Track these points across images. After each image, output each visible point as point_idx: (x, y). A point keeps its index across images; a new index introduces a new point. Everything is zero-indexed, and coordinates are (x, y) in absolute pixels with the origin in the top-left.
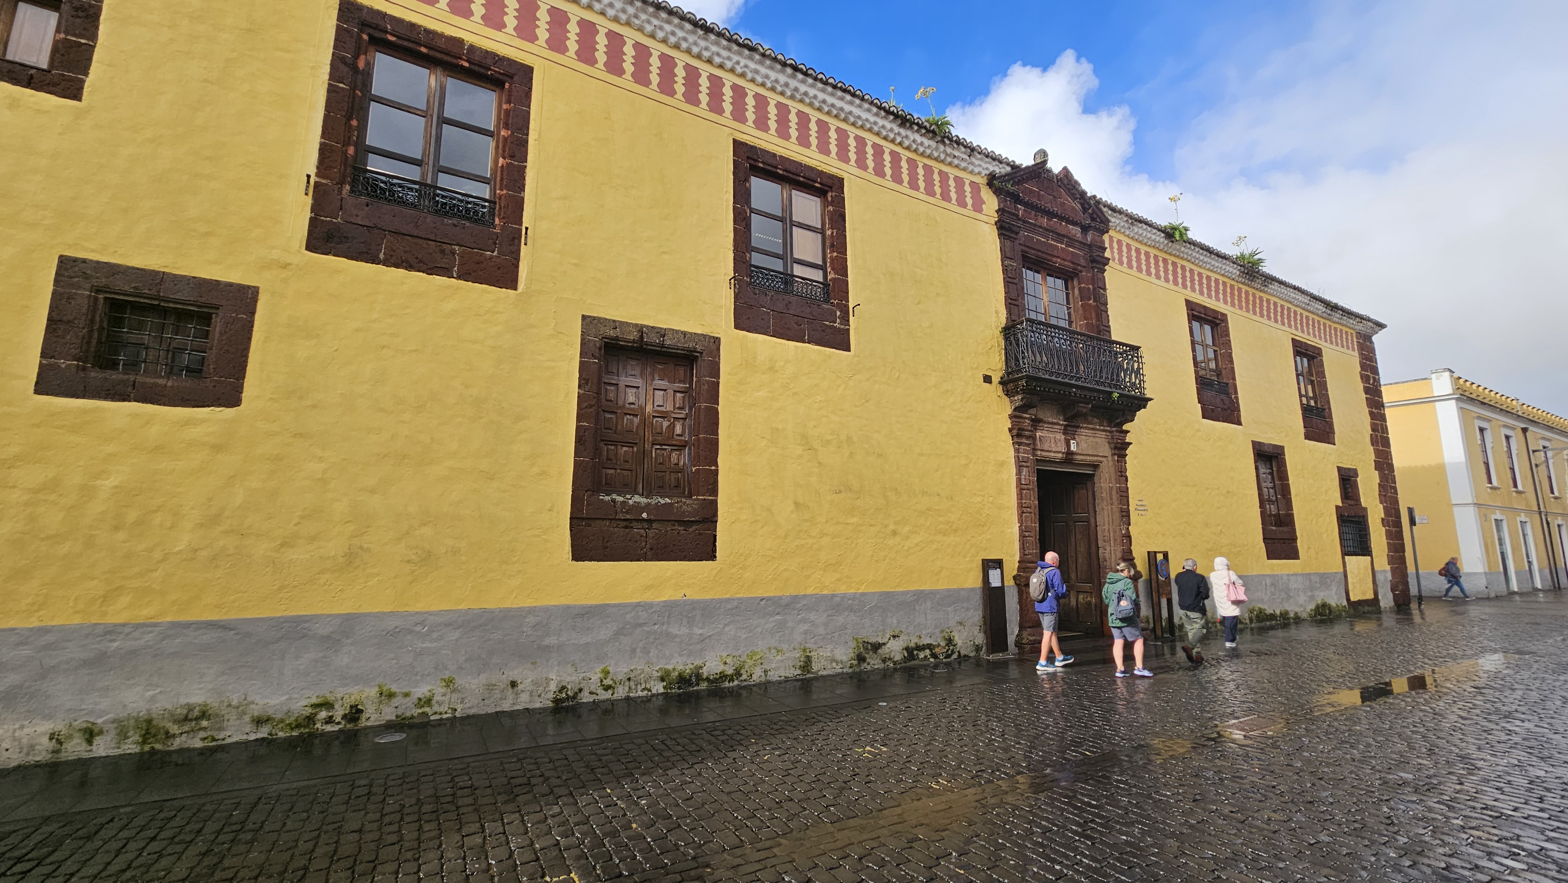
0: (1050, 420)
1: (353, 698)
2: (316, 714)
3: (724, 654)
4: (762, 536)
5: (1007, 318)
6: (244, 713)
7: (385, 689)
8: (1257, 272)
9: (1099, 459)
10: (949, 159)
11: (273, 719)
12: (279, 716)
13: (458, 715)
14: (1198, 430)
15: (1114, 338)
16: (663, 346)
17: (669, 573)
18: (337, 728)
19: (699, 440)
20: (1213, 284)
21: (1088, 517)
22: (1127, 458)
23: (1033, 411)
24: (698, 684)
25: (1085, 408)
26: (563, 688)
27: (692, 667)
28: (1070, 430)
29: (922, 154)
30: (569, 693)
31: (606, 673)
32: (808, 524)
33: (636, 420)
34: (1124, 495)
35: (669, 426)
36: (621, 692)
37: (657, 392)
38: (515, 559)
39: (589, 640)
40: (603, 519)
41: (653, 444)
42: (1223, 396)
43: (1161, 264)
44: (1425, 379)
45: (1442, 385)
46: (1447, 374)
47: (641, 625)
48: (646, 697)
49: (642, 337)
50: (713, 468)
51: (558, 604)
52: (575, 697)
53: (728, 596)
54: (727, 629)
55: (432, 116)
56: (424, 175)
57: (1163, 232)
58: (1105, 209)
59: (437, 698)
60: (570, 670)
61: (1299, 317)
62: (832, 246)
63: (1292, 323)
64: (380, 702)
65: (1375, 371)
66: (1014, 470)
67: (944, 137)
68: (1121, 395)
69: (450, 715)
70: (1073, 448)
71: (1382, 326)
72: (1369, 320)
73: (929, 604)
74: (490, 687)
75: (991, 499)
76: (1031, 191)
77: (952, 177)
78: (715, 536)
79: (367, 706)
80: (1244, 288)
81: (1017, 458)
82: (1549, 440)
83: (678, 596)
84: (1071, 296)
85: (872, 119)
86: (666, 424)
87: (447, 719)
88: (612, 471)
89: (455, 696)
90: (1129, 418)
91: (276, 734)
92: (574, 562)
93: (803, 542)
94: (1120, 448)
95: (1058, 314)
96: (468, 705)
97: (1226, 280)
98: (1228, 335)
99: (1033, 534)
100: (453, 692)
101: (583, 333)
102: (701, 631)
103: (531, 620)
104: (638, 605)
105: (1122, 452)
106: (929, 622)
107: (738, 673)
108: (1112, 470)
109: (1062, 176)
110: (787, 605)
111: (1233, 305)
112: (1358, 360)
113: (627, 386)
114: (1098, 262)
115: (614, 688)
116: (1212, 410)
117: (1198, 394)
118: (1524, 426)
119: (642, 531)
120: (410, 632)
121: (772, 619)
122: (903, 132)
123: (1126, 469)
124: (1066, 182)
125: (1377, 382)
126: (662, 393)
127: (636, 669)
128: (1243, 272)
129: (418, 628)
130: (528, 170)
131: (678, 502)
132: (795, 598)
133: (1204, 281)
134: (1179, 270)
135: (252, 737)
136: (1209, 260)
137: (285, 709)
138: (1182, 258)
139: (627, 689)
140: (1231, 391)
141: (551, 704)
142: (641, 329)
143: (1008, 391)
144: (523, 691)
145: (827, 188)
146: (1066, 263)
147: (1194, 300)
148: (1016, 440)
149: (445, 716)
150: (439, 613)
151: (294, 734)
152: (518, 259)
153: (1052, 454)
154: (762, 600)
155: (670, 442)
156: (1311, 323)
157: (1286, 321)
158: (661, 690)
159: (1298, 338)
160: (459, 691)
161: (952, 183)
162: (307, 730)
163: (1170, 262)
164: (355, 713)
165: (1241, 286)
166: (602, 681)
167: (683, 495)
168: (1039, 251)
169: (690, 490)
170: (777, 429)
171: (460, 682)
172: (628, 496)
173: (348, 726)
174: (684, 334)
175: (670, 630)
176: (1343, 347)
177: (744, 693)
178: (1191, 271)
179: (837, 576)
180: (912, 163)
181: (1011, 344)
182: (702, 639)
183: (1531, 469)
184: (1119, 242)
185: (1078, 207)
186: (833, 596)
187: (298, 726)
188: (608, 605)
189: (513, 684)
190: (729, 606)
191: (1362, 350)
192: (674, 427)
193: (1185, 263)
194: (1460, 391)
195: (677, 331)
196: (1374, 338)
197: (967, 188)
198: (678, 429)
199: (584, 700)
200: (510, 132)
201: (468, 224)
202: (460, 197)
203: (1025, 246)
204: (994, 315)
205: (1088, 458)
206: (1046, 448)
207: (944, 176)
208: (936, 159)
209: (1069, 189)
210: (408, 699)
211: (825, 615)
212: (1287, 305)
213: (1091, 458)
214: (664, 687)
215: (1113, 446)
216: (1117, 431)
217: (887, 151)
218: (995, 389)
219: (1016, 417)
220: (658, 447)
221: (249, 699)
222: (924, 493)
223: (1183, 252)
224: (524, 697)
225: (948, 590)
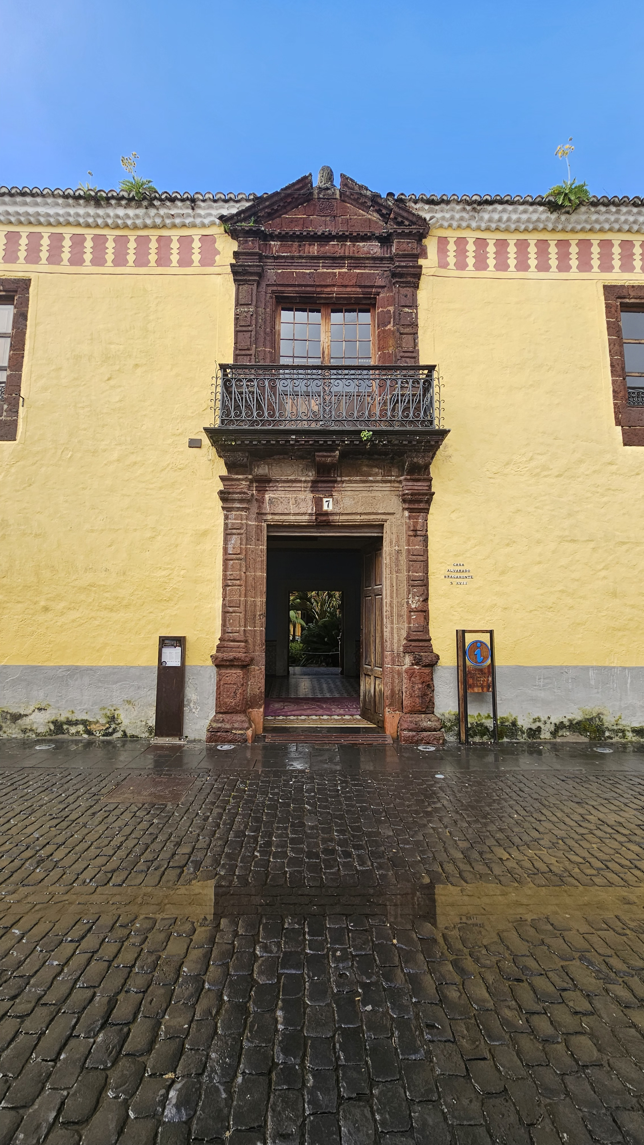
10: (168, 221)
25: (329, 457)
29: (131, 227)
34: (417, 559)
62: (11, 346)
66: (221, 538)
67: (151, 200)
68: (378, 433)
73: (87, 679)
76: (293, 221)
77: (174, 239)
81: (227, 523)
95: (355, 354)
105: (417, 506)
106: (87, 697)
122: (101, 212)
148: (230, 504)
153: (294, 517)
161: (174, 245)
168: (301, 285)
180: (121, 240)
184: (461, 241)
185: (374, 216)
197: (196, 244)
203: (278, 284)
205: (357, 517)
206: (280, 510)
207: (163, 241)
208: (153, 227)
217: (89, 238)
218: (206, 453)
219: (228, 478)
222: (88, 569)
225: (114, 667)
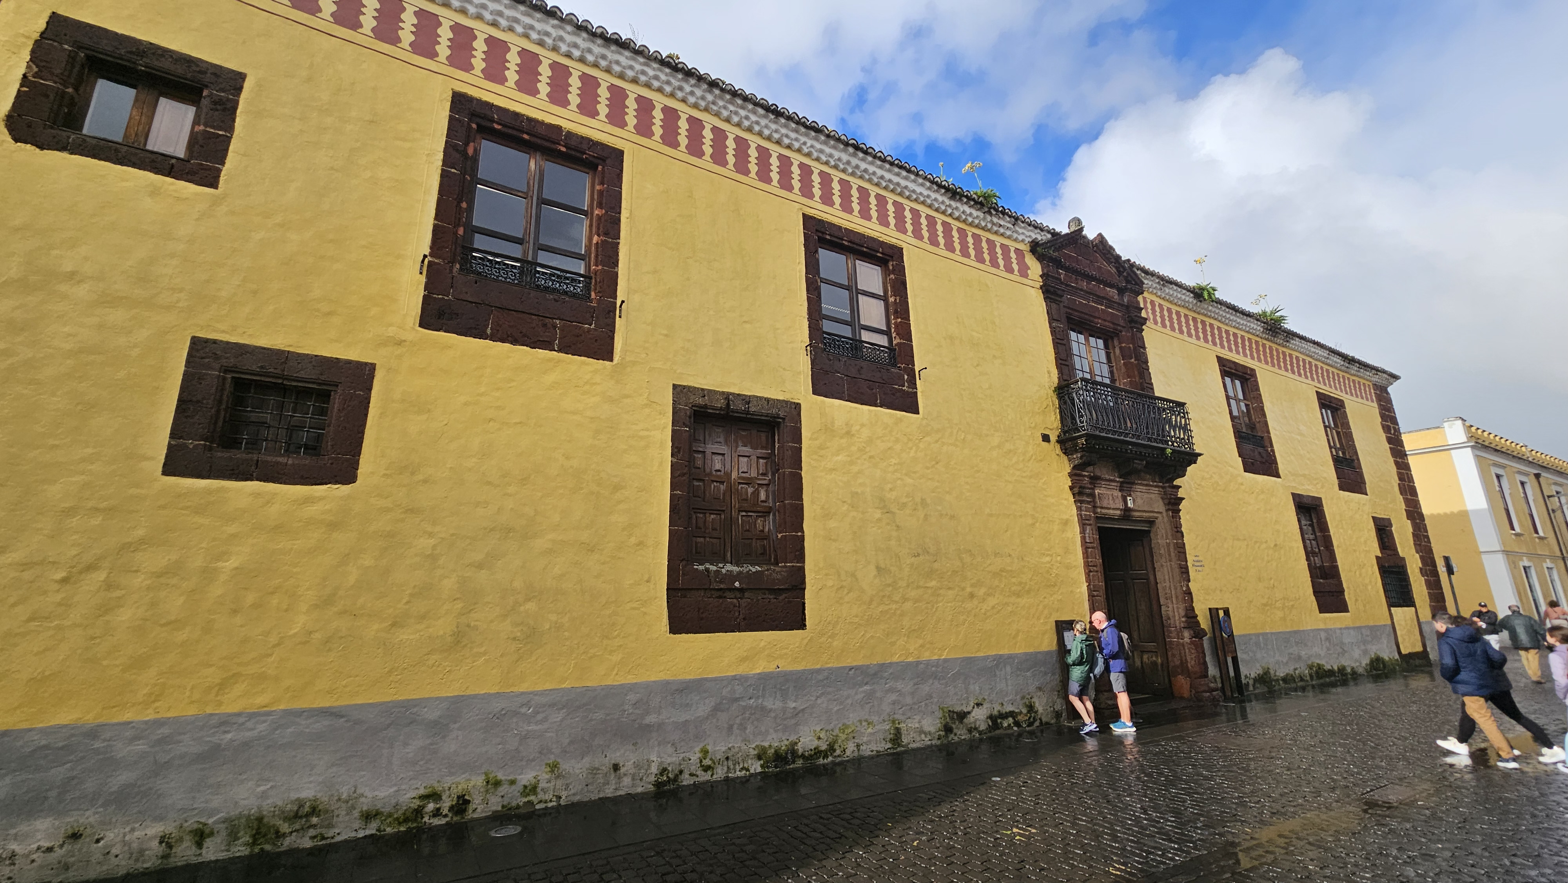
0: (1107, 477)
1: (460, 787)
2: (424, 807)
3: (818, 729)
4: (848, 603)
5: (1059, 378)
6: (353, 807)
7: (491, 776)
8: (1280, 329)
9: (1155, 515)
10: (995, 228)
11: (382, 813)
12: (387, 810)
13: (562, 802)
14: (1242, 484)
15: (1157, 394)
16: (748, 413)
17: (762, 644)
18: (443, 821)
19: (785, 505)
20: (1239, 341)
21: (1147, 574)
22: (1181, 514)
23: (1090, 468)
24: (794, 762)
25: (1139, 464)
26: (665, 770)
27: (787, 743)
28: (1126, 488)
29: (971, 225)
30: (670, 775)
31: (705, 752)
32: (891, 588)
33: (723, 487)
34: (1181, 550)
35: (753, 493)
36: (720, 773)
37: (741, 458)
38: (616, 633)
39: (688, 718)
40: (698, 589)
41: (739, 511)
42: (1261, 450)
43: (1191, 323)
44: (1438, 427)
45: (1455, 433)
46: (1460, 422)
47: (737, 700)
48: (745, 777)
49: (728, 405)
50: (800, 534)
51: (657, 679)
52: (676, 779)
53: (818, 667)
54: (819, 701)
55: (532, 197)
56: (525, 253)
57: (1192, 292)
58: (1139, 272)
59: (542, 785)
60: (670, 749)
61: (1320, 371)
62: (896, 312)
63: (1315, 376)
64: (487, 791)
65: (1394, 420)
66: (1077, 529)
67: (990, 208)
68: (1174, 451)
69: (554, 804)
70: (1130, 504)
71: (1396, 377)
72: (1384, 372)
73: (1008, 669)
74: (594, 771)
75: (1059, 558)
76: (1070, 256)
77: (998, 245)
78: (804, 603)
79: (475, 797)
80: (1268, 344)
81: (1080, 516)
82: (1561, 485)
83: (771, 668)
84: (1112, 354)
85: (926, 193)
86: (750, 490)
87: (552, 807)
88: (702, 540)
89: (559, 783)
90: (1180, 473)
91: (385, 830)
92: (672, 635)
93: (886, 608)
94: (1174, 503)
95: (1102, 373)
96: (572, 792)
97: (1251, 336)
98: (1258, 389)
99: (1101, 594)
100: (558, 777)
101: (675, 402)
102: (794, 705)
103: (632, 697)
104: (734, 678)
105: (1175, 508)
106: (1010, 688)
107: (831, 748)
108: (1168, 527)
109: (1097, 241)
110: (875, 674)
111: (1259, 360)
112: (1377, 411)
113: (713, 453)
114: (1136, 322)
115: (713, 769)
116: (1252, 463)
117: (1238, 447)
118: (1536, 472)
119: (735, 601)
120: (516, 713)
121: (861, 689)
122: (954, 204)
123: (1181, 525)
124: (1101, 247)
125: (1398, 433)
126: (746, 459)
127: (733, 747)
128: (1267, 329)
129: (523, 710)
130: (620, 246)
131: (768, 570)
132: (882, 667)
133: (1232, 338)
134: (1208, 328)
135: (361, 834)
136: (1235, 318)
137: (393, 801)
138: (1210, 317)
139: (725, 769)
140: (1267, 444)
141: (651, 788)
142: (727, 396)
143: (1066, 449)
144: (625, 775)
145: (888, 258)
146: (1107, 324)
147: (1225, 357)
148: (1077, 498)
149: (550, 805)
150: (543, 693)
151: (402, 829)
152: (613, 331)
153: (1111, 512)
154: (851, 669)
155: (755, 509)
156: (1331, 376)
157: (1309, 374)
158: (759, 770)
159: (1321, 391)
160: (564, 776)
161: (999, 250)
162: (415, 825)
163: (1199, 321)
164: (463, 804)
165: (1265, 342)
166: (701, 762)
167: (769, 562)
168: (1082, 312)
169: (776, 556)
170: (857, 493)
171: (564, 767)
172: (721, 565)
173: (455, 819)
174: (768, 400)
175: (765, 703)
176: (1362, 398)
177: (838, 769)
178: (1219, 328)
179: (921, 642)
180: (962, 233)
181: (1065, 403)
182: (796, 713)
183: (1549, 514)
184: (1152, 302)
185: (1114, 270)
186: (918, 663)
187: (406, 820)
188: (706, 679)
189: (616, 767)
190: (820, 677)
191: (1380, 401)
192: (758, 493)
193: (1212, 321)
194: (1474, 440)
195: (761, 398)
196: (1389, 389)
197: (1013, 255)
198: (763, 496)
199: (685, 783)
200: (604, 211)
201: (567, 299)
202: (558, 273)
203: (1069, 308)
204: (1047, 375)
205: (1144, 514)
206: (1105, 505)
207: (991, 244)
208: (983, 229)
209: (1104, 254)
210: (513, 787)
211: (912, 683)
212: (1308, 359)
213: (1147, 514)
214: (762, 766)
215: (1167, 501)
216: (1169, 487)
217: (939, 222)
218: (1052, 448)
219: (1076, 475)
220: (744, 514)
221: (359, 791)
222: (996, 555)
223: (1210, 311)
224: (627, 781)
225: (1026, 654)
